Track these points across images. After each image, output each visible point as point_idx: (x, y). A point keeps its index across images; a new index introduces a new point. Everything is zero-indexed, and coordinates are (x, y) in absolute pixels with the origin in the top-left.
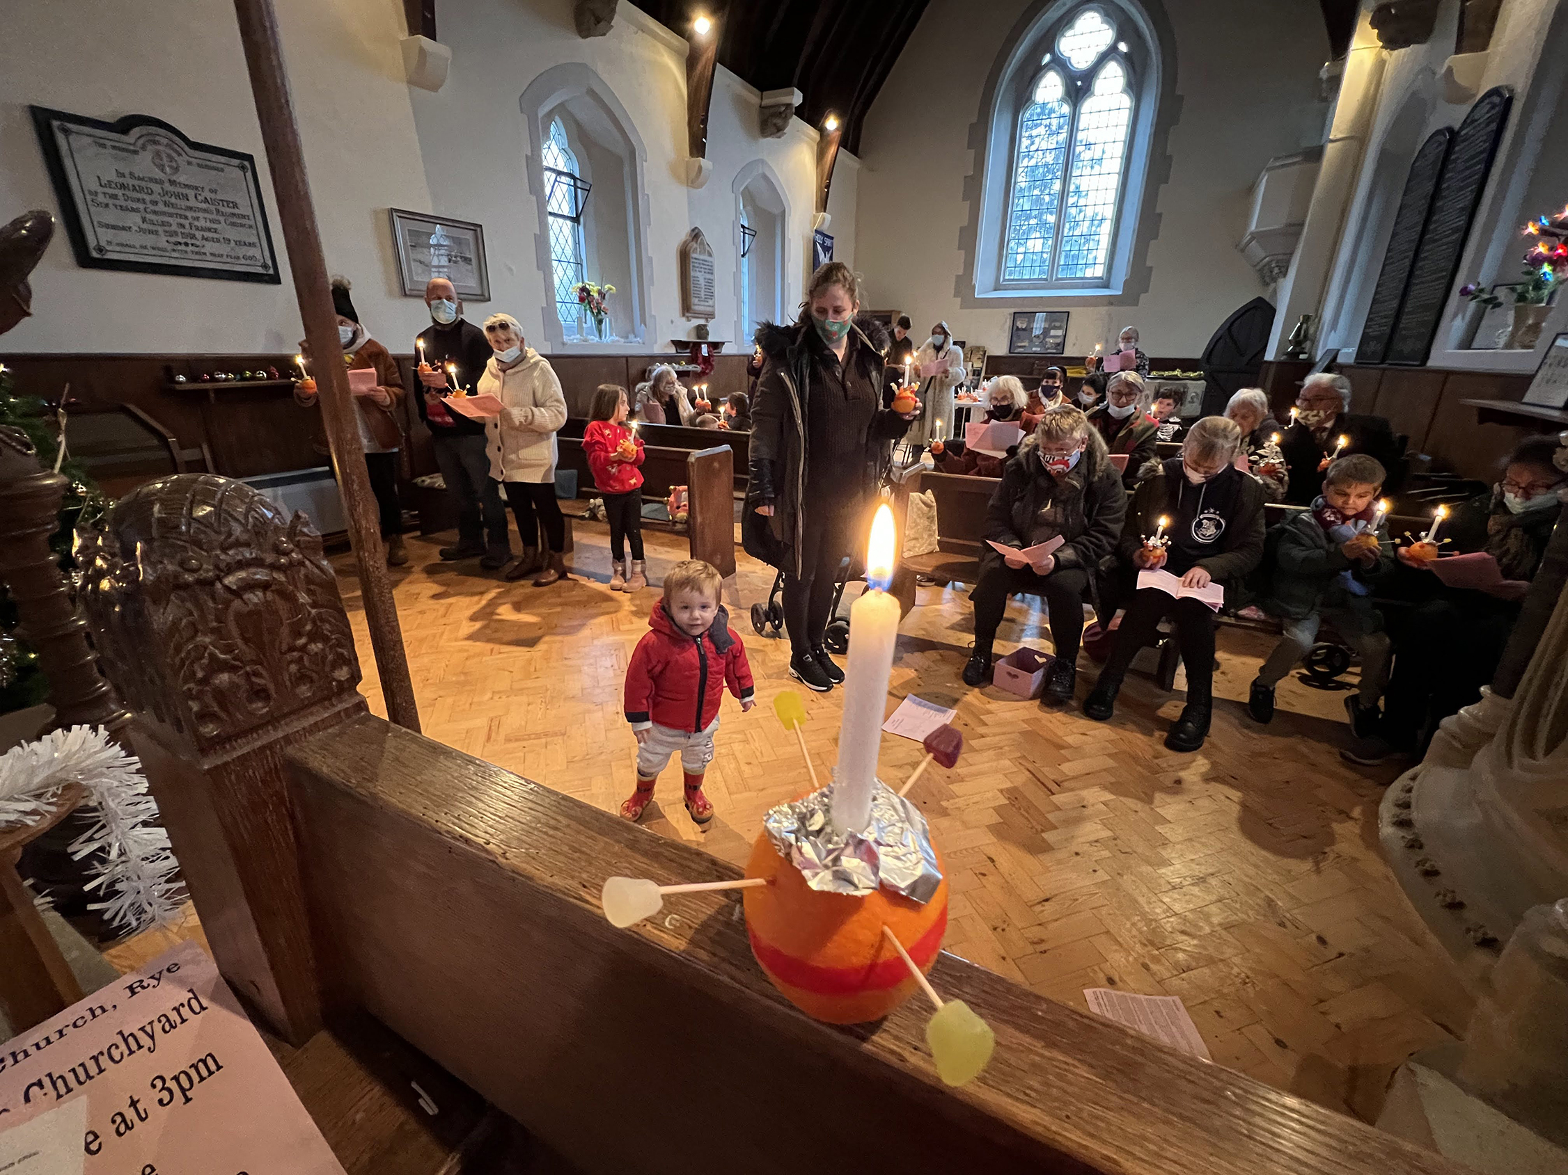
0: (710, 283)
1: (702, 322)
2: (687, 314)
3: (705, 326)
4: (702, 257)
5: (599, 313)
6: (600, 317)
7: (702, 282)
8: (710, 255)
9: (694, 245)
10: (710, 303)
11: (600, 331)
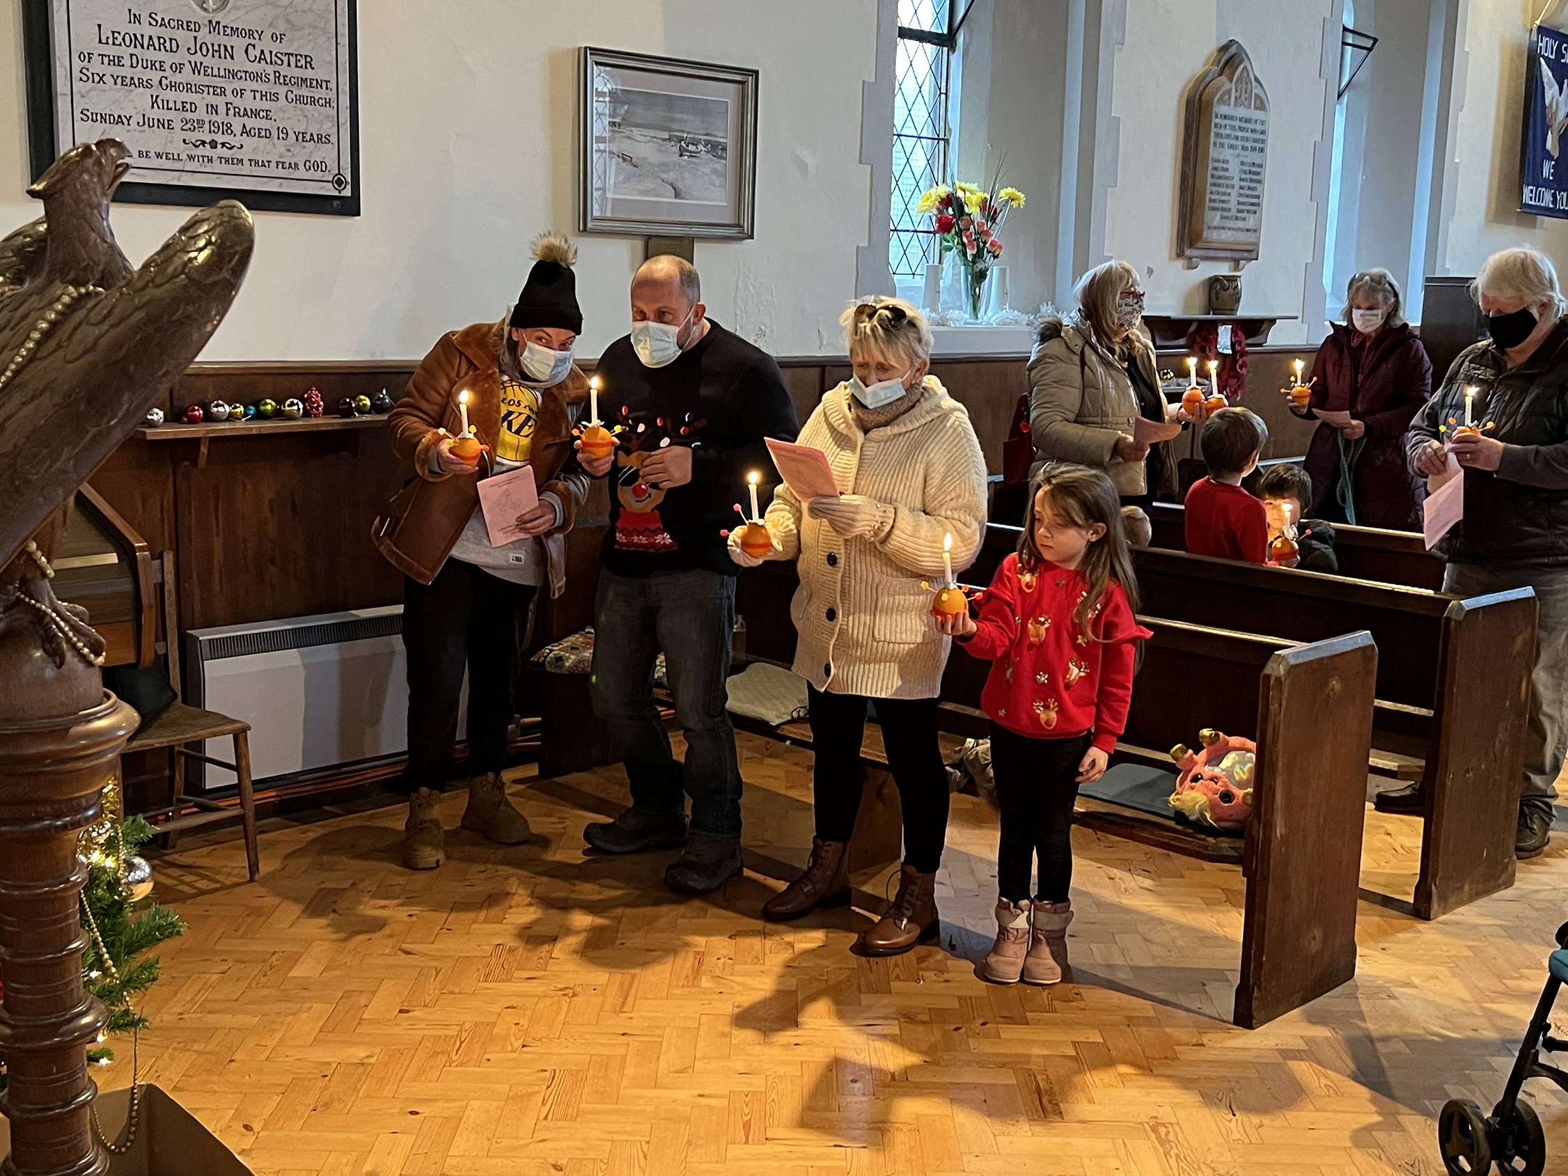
0: (1254, 175)
1: (1223, 269)
2: (1188, 252)
3: (1232, 279)
4: (1241, 112)
5: (978, 256)
6: (980, 266)
7: (1234, 169)
8: (1261, 106)
9: (1224, 82)
10: (1251, 222)
11: (976, 299)
